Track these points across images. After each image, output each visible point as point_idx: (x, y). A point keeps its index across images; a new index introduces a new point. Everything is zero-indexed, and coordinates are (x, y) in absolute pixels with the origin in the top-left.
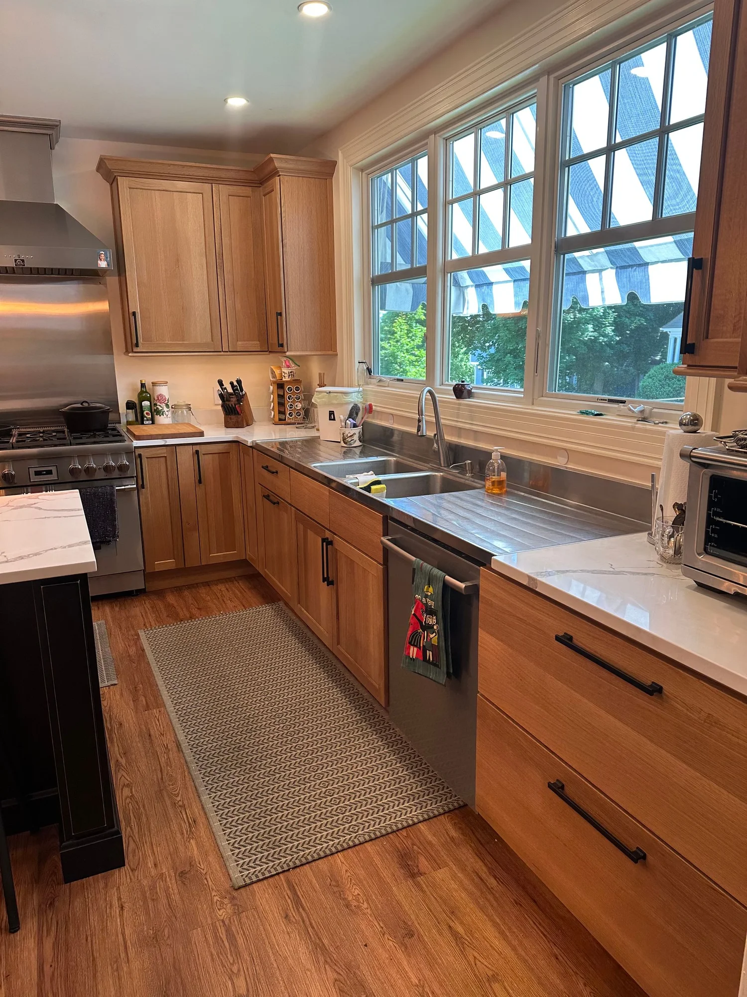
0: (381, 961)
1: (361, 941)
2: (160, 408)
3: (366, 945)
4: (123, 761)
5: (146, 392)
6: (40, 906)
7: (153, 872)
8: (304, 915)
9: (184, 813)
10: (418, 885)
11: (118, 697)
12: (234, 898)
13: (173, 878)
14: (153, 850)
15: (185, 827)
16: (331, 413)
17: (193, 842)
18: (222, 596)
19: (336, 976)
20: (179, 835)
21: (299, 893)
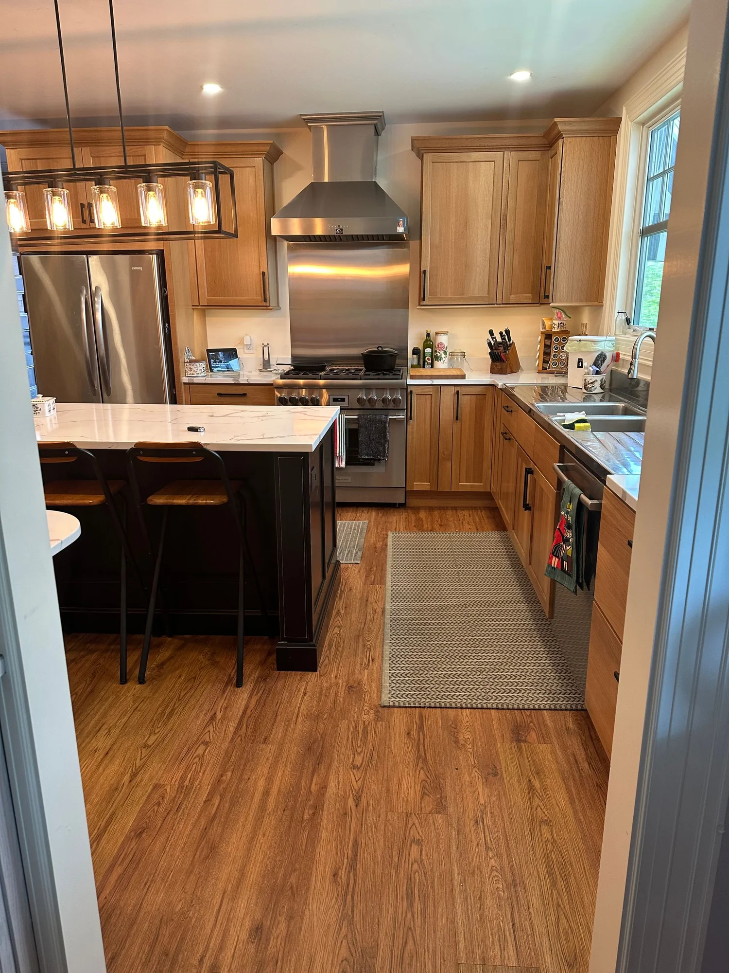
0: (463, 782)
1: (454, 766)
2: (439, 355)
3: (457, 769)
4: (342, 612)
5: (430, 340)
6: (258, 678)
7: (333, 680)
8: (422, 737)
9: (368, 653)
10: (520, 749)
11: (356, 572)
12: (378, 711)
13: (344, 688)
14: (338, 668)
15: (365, 661)
16: (580, 361)
17: (366, 671)
18: (464, 519)
19: (425, 778)
20: (359, 664)
21: (424, 723)
